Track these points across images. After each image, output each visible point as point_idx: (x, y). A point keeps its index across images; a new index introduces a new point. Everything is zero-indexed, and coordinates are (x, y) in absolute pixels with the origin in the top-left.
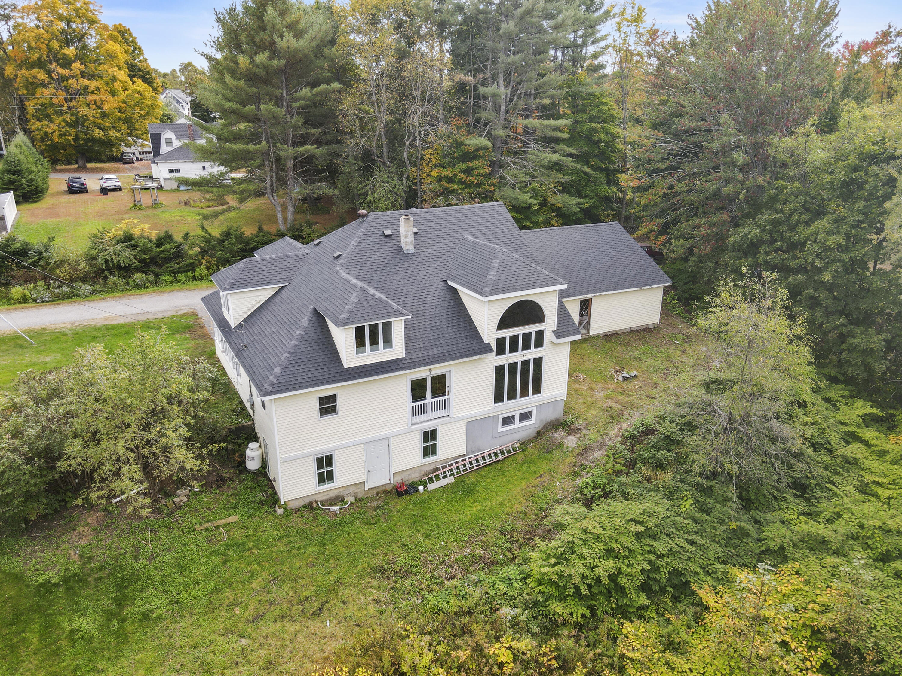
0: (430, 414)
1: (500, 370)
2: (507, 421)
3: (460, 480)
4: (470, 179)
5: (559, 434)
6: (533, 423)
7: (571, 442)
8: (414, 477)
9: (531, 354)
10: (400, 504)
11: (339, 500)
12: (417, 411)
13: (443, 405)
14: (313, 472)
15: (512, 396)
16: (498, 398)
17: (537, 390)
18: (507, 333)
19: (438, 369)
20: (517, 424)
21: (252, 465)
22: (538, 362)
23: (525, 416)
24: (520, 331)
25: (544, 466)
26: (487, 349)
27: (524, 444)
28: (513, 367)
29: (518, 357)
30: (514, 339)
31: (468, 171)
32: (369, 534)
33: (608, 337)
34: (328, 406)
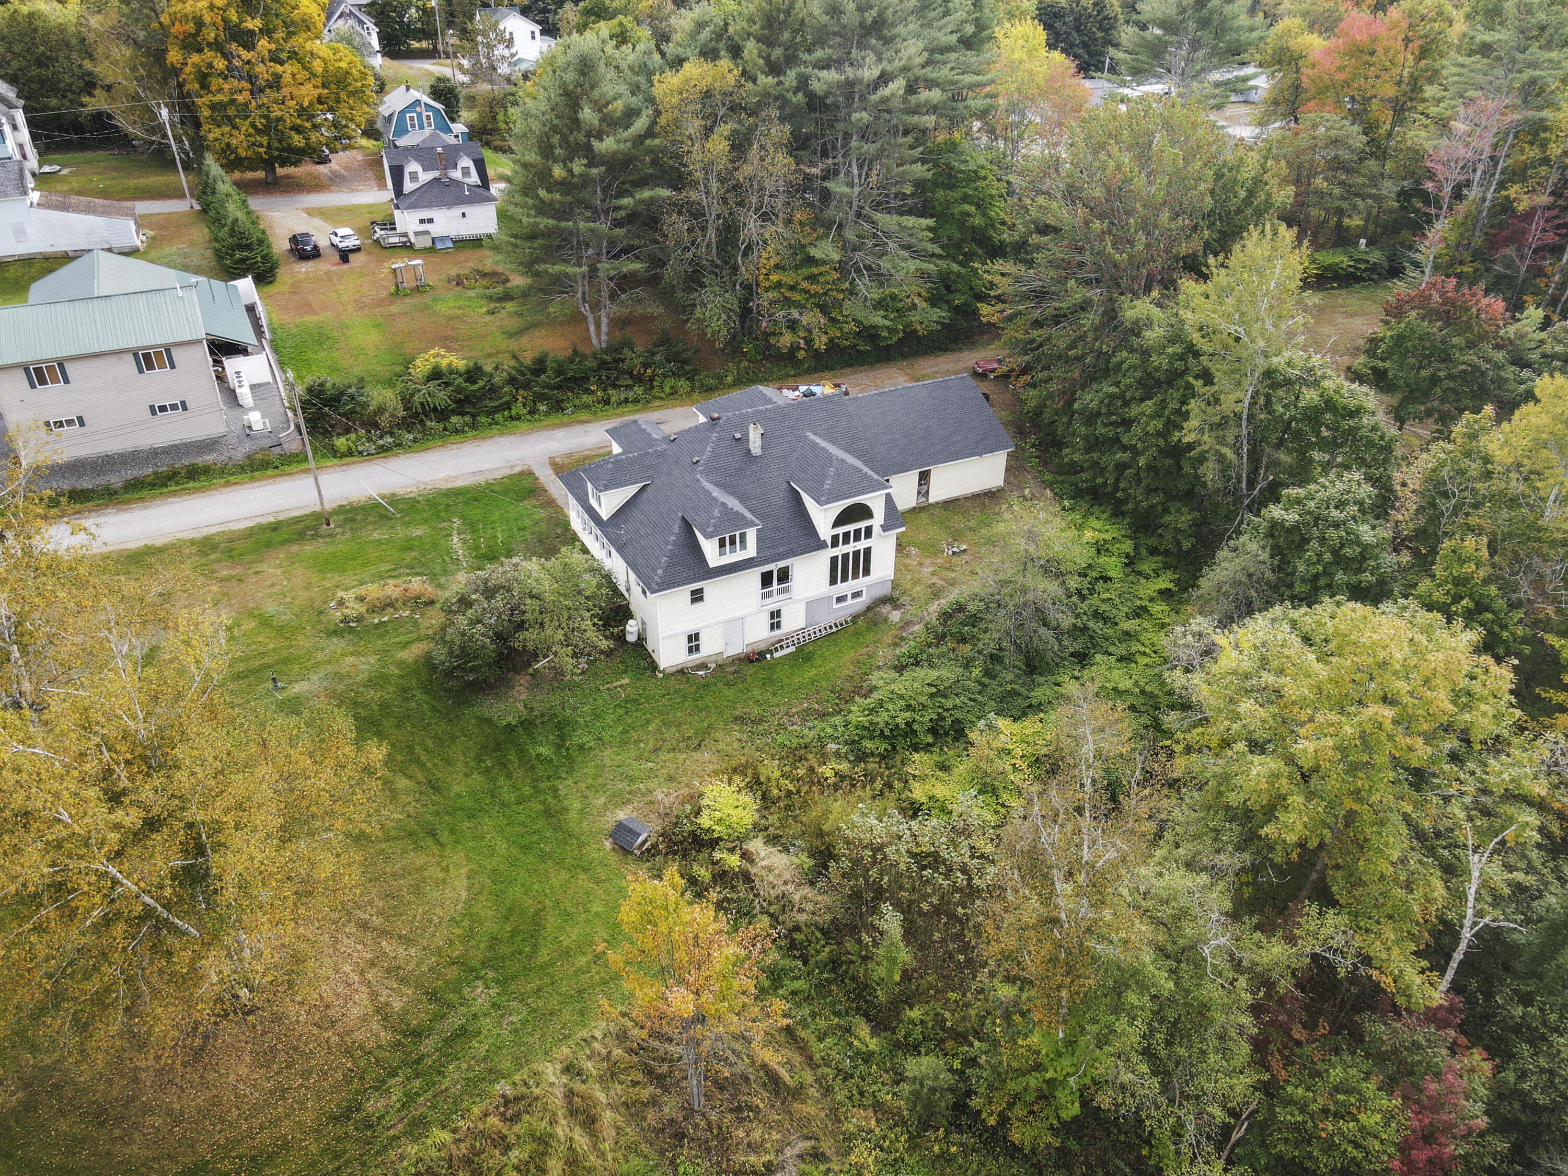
0: (776, 598)
1: (834, 560)
2: (840, 599)
3: (800, 649)
4: (813, 288)
5: (888, 607)
6: (864, 600)
7: (895, 616)
8: (763, 647)
9: (862, 545)
10: (751, 669)
11: (703, 666)
12: (764, 596)
13: (786, 590)
14: (685, 645)
15: (845, 579)
16: (833, 581)
17: (867, 572)
18: (841, 530)
19: (782, 564)
20: (850, 601)
21: (631, 638)
22: (868, 551)
23: (856, 595)
24: (851, 528)
25: (871, 637)
26: (822, 545)
27: (855, 618)
28: (845, 556)
29: (850, 548)
30: (846, 535)
32: (729, 693)
33: (949, 504)
34: (697, 596)
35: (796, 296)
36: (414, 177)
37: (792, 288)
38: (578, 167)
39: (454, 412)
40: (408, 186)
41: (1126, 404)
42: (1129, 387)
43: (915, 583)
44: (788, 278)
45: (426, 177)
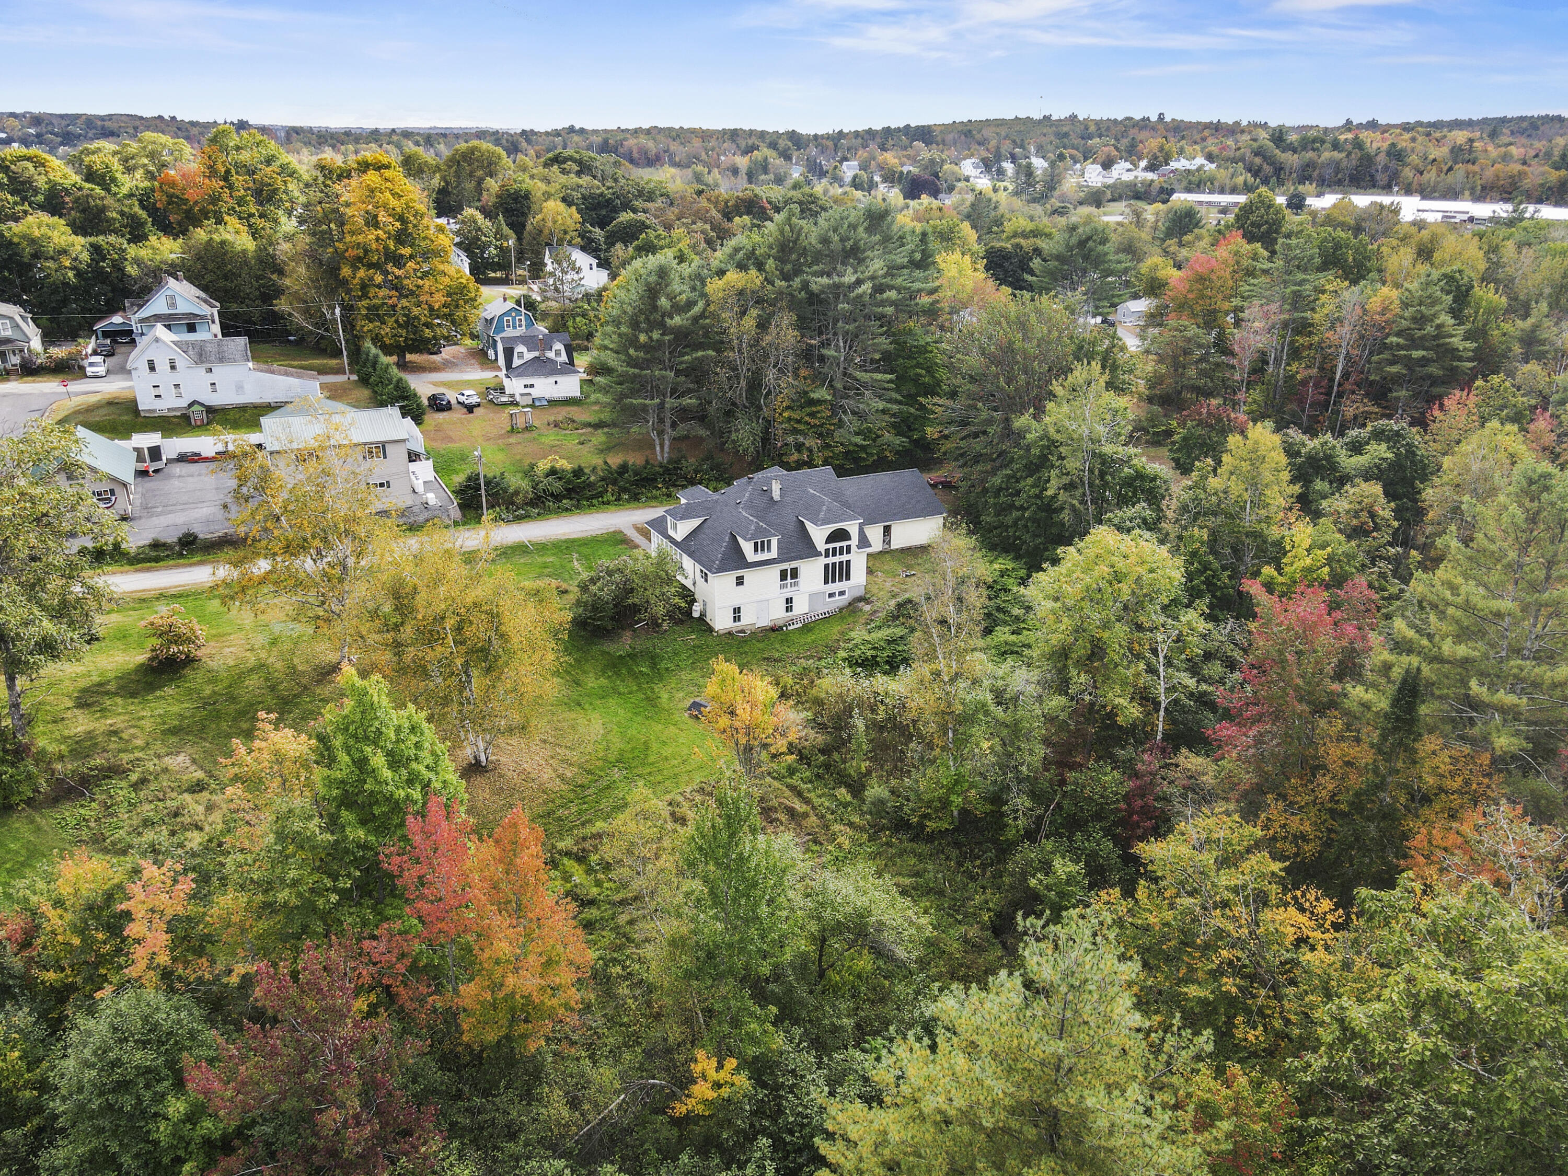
0: (789, 589)
1: (827, 566)
2: (831, 595)
3: (805, 625)
4: (813, 421)
5: (861, 604)
6: (846, 598)
7: (867, 608)
8: (780, 623)
9: (844, 558)
10: (774, 635)
11: (743, 631)
12: (782, 587)
13: (796, 584)
14: (731, 615)
15: (834, 581)
16: (826, 582)
17: (848, 578)
18: (831, 546)
19: (794, 564)
20: (837, 597)
21: (696, 615)
22: (848, 562)
23: (842, 593)
24: (837, 545)
25: (850, 619)
26: (820, 554)
27: (841, 610)
28: (834, 564)
29: (837, 559)
30: (834, 549)
31: (812, 415)
32: (760, 645)
33: (903, 550)
34: (740, 581)
35: (801, 427)
36: (521, 355)
37: (799, 422)
38: (656, 335)
39: (564, 497)
40: (516, 362)
41: (1018, 481)
42: (1018, 470)
43: (880, 590)
44: (796, 415)
45: (529, 356)
